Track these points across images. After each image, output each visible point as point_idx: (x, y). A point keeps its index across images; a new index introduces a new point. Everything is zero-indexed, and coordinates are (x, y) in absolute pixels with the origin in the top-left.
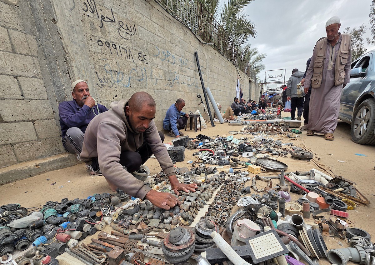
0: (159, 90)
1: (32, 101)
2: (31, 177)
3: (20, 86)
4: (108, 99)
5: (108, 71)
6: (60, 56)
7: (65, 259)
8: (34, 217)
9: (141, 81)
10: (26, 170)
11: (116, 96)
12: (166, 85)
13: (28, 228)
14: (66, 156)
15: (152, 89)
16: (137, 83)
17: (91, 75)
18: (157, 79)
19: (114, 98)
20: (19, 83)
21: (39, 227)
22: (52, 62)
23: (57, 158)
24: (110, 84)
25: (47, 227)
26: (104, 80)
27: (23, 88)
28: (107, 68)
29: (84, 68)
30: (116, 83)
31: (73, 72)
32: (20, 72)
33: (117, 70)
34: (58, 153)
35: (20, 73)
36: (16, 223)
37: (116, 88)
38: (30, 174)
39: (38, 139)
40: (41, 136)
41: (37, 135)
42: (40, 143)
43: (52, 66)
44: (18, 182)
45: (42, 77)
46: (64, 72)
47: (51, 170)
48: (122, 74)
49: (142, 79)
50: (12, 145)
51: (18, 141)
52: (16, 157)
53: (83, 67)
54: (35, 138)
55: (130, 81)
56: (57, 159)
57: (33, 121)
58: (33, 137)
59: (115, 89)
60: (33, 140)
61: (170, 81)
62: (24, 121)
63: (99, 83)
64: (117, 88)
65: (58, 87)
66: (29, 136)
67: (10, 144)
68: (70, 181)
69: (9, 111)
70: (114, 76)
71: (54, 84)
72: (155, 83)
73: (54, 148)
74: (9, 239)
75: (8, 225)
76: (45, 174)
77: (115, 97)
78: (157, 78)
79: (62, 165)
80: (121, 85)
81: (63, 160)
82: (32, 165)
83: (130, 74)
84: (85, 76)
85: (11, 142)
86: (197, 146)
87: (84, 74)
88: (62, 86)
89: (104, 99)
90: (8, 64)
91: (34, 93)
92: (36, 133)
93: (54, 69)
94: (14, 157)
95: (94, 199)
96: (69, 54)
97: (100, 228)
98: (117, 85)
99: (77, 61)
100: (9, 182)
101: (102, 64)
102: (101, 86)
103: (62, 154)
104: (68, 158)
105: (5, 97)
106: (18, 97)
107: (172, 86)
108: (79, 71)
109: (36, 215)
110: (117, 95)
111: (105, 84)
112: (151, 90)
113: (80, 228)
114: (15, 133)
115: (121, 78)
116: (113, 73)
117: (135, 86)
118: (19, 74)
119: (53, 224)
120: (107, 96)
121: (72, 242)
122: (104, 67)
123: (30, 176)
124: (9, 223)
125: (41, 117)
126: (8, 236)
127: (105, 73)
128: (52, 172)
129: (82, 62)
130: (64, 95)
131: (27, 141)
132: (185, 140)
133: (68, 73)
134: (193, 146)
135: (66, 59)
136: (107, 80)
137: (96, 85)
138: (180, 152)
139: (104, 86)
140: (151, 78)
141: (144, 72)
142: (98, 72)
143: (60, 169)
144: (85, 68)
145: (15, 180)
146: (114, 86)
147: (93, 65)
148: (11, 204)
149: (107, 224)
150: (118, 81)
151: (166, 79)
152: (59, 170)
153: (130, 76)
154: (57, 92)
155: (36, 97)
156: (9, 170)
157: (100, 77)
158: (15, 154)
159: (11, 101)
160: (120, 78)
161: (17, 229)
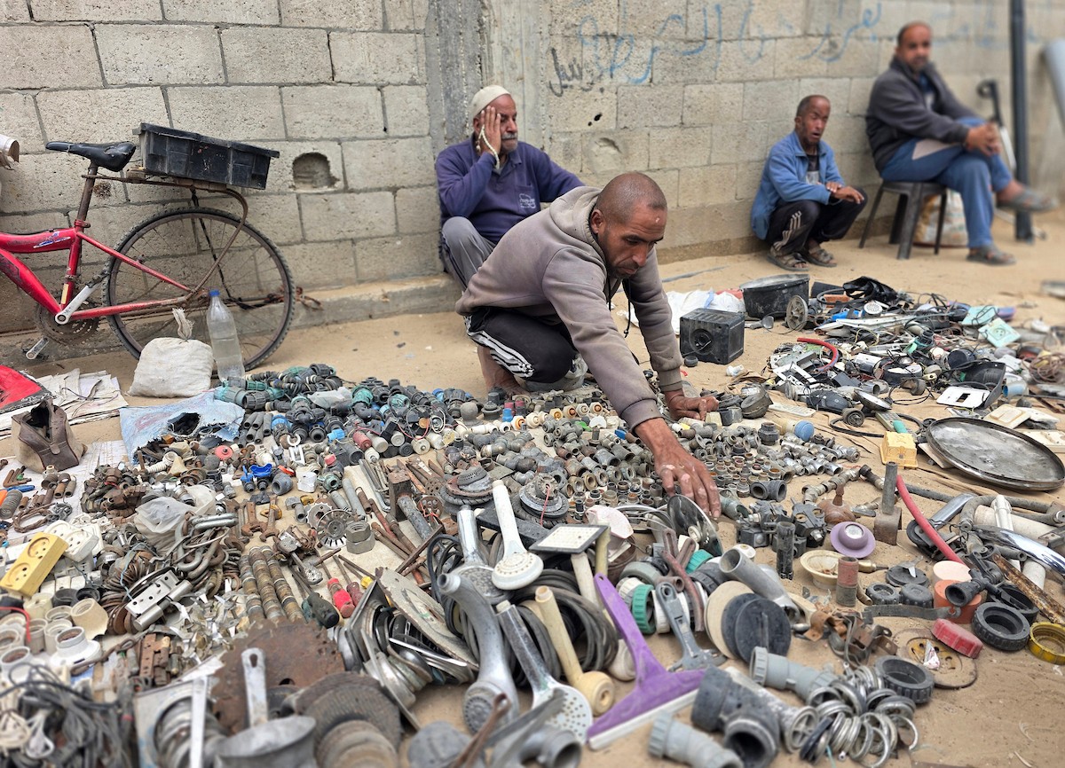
0: (766, 80)
1: (400, 141)
2: (371, 321)
3: (384, 107)
4: (573, 129)
5: (587, 40)
6: (469, 19)
7: (353, 473)
8: (339, 396)
9: (696, 55)
10: (365, 302)
11: (597, 118)
12: (805, 58)
13: (328, 410)
14: (441, 282)
15: (735, 82)
16: (679, 67)
17: (537, 60)
18: (763, 39)
19: (590, 124)
20: (383, 101)
21: (342, 413)
22: (450, 38)
23: (423, 285)
24: (587, 78)
25: (350, 418)
26: (572, 70)
27: (388, 112)
28: (587, 29)
29: (521, 41)
30: (607, 75)
31: (490, 58)
32: (389, 73)
33: (615, 32)
34: (428, 272)
35: (388, 77)
36: (320, 397)
37: (602, 90)
38: (370, 312)
39: (398, 234)
40: (404, 228)
41: (397, 224)
42: (399, 243)
43: (450, 48)
44: (349, 324)
45: (425, 81)
46: (471, 60)
47: (406, 312)
48: (632, 40)
49: (700, 49)
50: (353, 241)
51: (364, 234)
52: (357, 271)
53: (518, 40)
54: (392, 231)
55: (651, 62)
56: (421, 289)
57: (394, 190)
58: (388, 229)
59: (599, 95)
60: (389, 236)
61: (828, 35)
62: (380, 189)
63: (556, 81)
64: (605, 92)
65: (453, 101)
66: (382, 226)
67: (352, 239)
68: (429, 348)
69: (360, 166)
70: (601, 54)
71: (447, 96)
72: (754, 56)
73: (423, 260)
74: (304, 417)
75: (309, 396)
76: (395, 319)
77: (593, 121)
78: (768, 32)
79: (429, 305)
80: (621, 78)
81: (434, 292)
82: (375, 292)
83: (658, 37)
84: (520, 67)
85: (353, 235)
86: (821, 321)
87: (518, 62)
88: (462, 97)
89: (562, 130)
90: (372, 59)
91: (406, 121)
92: (396, 217)
93: (452, 56)
94: (353, 269)
95: (440, 397)
96: (491, 7)
97: (418, 450)
98: (606, 81)
99: (507, 25)
100: (336, 322)
101: (573, 20)
102: (558, 90)
103: (436, 275)
104: (444, 290)
105: (358, 136)
106: (378, 134)
107: (837, 57)
108: (507, 51)
109: (343, 393)
110: (603, 112)
111: (571, 83)
112: (730, 86)
113: (387, 436)
114: (361, 217)
115: (625, 55)
116: (602, 42)
117: (668, 79)
118: (386, 80)
119: (361, 417)
120: (572, 120)
121: (371, 453)
122: (577, 29)
123: (370, 317)
124: (311, 394)
125: (410, 181)
126: (304, 412)
127: (579, 47)
128: (407, 317)
129: (518, 26)
130: (464, 120)
131: (377, 237)
132: (784, 291)
133: (480, 61)
134: (801, 320)
135: (481, 25)
136: (580, 69)
137: (547, 90)
138: (718, 330)
139: (568, 89)
140: (743, 36)
141: (712, 22)
142: (558, 48)
143: (425, 312)
144: (524, 41)
145: (346, 320)
146: (597, 86)
147: (545, 30)
148: (324, 366)
149: (432, 447)
150: (612, 68)
151: (812, 31)
152: (421, 316)
153: (657, 43)
154: (449, 114)
155: (408, 131)
156: (341, 297)
157: (563, 62)
158: (356, 264)
159: (366, 143)
160: (621, 56)
161: (317, 406)
